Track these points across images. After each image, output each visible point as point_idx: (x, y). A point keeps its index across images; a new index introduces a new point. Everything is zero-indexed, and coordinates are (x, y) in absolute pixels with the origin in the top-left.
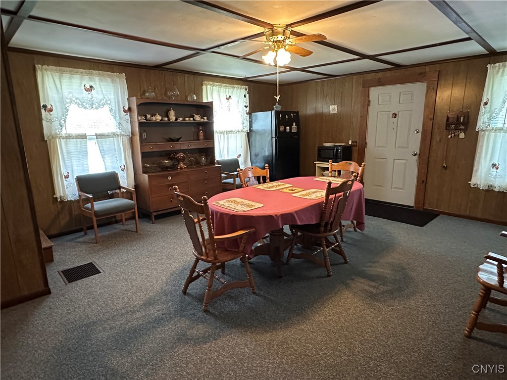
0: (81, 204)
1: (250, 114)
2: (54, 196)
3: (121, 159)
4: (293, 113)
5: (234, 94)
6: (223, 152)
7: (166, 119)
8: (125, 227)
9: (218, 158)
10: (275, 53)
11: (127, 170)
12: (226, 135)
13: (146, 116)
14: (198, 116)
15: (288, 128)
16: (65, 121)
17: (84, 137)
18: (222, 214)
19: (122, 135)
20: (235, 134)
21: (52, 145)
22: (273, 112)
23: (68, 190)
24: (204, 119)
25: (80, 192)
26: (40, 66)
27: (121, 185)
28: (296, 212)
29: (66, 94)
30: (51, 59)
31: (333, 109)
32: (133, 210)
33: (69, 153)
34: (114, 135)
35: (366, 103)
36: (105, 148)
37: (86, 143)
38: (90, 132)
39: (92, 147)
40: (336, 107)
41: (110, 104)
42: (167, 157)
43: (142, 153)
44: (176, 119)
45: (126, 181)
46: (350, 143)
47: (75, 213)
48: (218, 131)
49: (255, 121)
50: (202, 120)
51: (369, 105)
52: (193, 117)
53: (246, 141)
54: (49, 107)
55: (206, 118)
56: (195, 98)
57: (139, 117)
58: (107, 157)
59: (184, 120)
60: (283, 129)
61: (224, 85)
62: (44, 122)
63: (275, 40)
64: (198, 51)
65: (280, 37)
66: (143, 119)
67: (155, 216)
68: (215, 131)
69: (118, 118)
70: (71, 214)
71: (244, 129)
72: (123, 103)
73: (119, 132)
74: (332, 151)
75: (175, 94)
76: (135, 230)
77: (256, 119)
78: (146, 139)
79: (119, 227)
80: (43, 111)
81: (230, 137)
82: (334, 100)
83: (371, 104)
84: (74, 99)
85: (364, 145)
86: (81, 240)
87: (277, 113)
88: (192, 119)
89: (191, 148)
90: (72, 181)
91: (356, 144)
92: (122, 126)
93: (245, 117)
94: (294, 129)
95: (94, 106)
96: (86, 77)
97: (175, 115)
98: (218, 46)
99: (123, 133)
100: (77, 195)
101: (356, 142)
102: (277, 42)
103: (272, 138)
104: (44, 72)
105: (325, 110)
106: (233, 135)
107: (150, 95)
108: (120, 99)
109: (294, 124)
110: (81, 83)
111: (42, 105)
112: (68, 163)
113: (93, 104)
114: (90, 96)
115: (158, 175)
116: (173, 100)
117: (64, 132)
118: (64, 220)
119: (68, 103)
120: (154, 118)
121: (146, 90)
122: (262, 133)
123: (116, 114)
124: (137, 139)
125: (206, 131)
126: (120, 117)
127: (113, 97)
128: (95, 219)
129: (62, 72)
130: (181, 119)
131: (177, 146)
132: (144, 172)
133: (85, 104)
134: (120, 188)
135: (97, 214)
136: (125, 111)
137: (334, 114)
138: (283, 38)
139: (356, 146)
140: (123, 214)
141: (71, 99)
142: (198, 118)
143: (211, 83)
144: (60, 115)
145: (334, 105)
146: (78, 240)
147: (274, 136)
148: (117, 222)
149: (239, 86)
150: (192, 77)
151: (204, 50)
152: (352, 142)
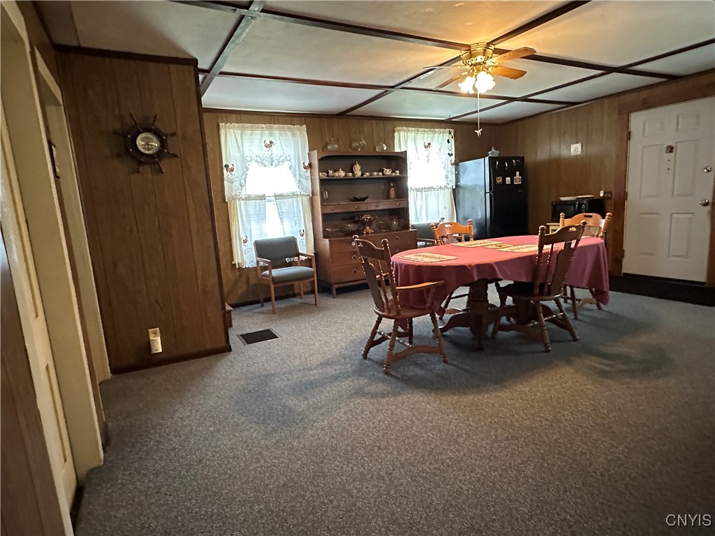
0: (259, 271)
1: (456, 164)
2: (233, 263)
3: (300, 223)
4: (516, 158)
5: (435, 139)
6: (420, 214)
7: (351, 174)
8: (304, 301)
9: (413, 221)
10: (474, 78)
11: (307, 235)
12: (424, 193)
13: (328, 173)
14: (388, 170)
15: (508, 179)
16: (245, 181)
17: (263, 197)
18: (407, 266)
19: (302, 195)
20: (436, 192)
21: (232, 207)
22: (487, 159)
23: (246, 256)
24: (396, 173)
25: (258, 258)
26: (223, 124)
27: (300, 252)
28: (497, 263)
29: (247, 152)
30: (234, 116)
31: (576, 149)
32: (312, 279)
33: (248, 215)
34: (294, 195)
35: (625, 136)
36: (284, 210)
37: (265, 205)
38: (269, 193)
39: (271, 208)
40: (579, 146)
41: (289, 161)
42: (352, 220)
43: (324, 215)
44: (362, 175)
45: (305, 247)
46: (602, 195)
47: (253, 281)
48: (413, 188)
49: (463, 174)
50: (394, 174)
51: (629, 138)
52: (382, 171)
53: (451, 200)
54: (230, 166)
55: (398, 172)
56: (385, 148)
57: (321, 174)
58: (285, 221)
59: (371, 175)
60: (501, 181)
61: (422, 129)
62: (225, 183)
63: (473, 62)
64: (387, 89)
65: (480, 59)
66: (324, 175)
67: (337, 289)
68: (409, 188)
69: (298, 176)
70: (248, 283)
71: (448, 184)
72: (304, 158)
73: (298, 191)
74: (573, 207)
75: (361, 145)
76: (314, 303)
77: (465, 171)
78: (327, 199)
79: (297, 301)
80: (225, 171)
81: (429, 196)
82: (577, 136)
83: (633, 136)
84: (254, 157)
85: (624, 196)
86: (258, 310)
87: (492, 161)
88: (381, 174)
89: (379, 208)
90: (250, 246)
91: (611, 196)
92: (302, 185)
93: (449, 169)
94: (518, 180)
95: (274, 164)
96: (267, 132)
97: (361, 169)
98: (408, 80)
99: (303, 193)
100: (255, 261)
101: (611, 193)
102: (475, 65)
103: (486, 193)
104: (228, 130)
105: (564, 153)
106: (433, 192)
107: (333, 148)
108: (300, 153)
109: (518, 173)
110: (261, 139)
111: (224, 165)
112: (247, 225)
113: (272, 161)
114: (269, 153)
115: (341, 240)
116: (359, 151)
117: (243, 194)
118: (241, 289)
119: (248, 161)
120: (336, 174)
121: (328, 141)
122: (472, 189)
123: (295, 171)
124: (318, 198)
125: (398, 187)
126: (300, 175)
127: (292, 152)
128: (272, 286)
129: (243, 129)
130: (368, 174)
131: (363, 207)
132: (325, 237)
133: (264, 161)
134: (298, 255)
135: (276, 281)
136: (305, 168)
137: (576, 156)
138: (483, 59)
139: (610, 198)
140: (301, 282)
141: (251, 157)
142: (388, 172)
143: (405, 128)
144: (240, 174)
145: (577, 143)
146: (255, 311)
147: (488, 190)
148: (294, 295)
149: (441, 130)
150: (381, 123)
151: (393, 87)
152: (605, 193)
